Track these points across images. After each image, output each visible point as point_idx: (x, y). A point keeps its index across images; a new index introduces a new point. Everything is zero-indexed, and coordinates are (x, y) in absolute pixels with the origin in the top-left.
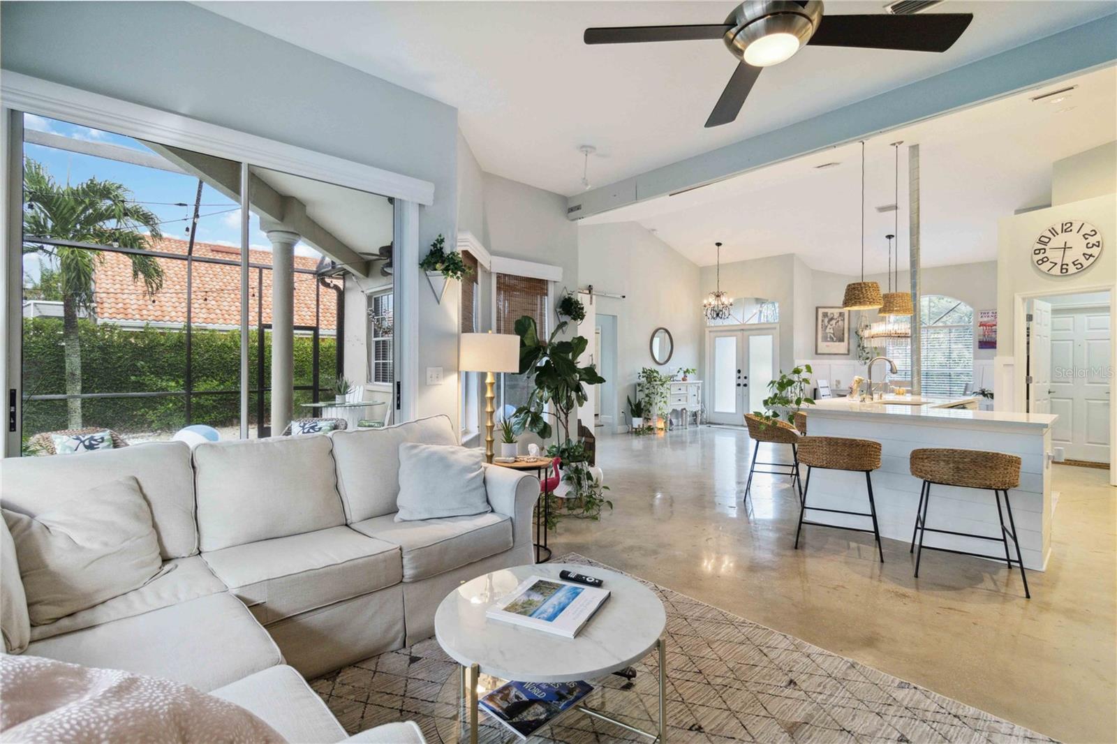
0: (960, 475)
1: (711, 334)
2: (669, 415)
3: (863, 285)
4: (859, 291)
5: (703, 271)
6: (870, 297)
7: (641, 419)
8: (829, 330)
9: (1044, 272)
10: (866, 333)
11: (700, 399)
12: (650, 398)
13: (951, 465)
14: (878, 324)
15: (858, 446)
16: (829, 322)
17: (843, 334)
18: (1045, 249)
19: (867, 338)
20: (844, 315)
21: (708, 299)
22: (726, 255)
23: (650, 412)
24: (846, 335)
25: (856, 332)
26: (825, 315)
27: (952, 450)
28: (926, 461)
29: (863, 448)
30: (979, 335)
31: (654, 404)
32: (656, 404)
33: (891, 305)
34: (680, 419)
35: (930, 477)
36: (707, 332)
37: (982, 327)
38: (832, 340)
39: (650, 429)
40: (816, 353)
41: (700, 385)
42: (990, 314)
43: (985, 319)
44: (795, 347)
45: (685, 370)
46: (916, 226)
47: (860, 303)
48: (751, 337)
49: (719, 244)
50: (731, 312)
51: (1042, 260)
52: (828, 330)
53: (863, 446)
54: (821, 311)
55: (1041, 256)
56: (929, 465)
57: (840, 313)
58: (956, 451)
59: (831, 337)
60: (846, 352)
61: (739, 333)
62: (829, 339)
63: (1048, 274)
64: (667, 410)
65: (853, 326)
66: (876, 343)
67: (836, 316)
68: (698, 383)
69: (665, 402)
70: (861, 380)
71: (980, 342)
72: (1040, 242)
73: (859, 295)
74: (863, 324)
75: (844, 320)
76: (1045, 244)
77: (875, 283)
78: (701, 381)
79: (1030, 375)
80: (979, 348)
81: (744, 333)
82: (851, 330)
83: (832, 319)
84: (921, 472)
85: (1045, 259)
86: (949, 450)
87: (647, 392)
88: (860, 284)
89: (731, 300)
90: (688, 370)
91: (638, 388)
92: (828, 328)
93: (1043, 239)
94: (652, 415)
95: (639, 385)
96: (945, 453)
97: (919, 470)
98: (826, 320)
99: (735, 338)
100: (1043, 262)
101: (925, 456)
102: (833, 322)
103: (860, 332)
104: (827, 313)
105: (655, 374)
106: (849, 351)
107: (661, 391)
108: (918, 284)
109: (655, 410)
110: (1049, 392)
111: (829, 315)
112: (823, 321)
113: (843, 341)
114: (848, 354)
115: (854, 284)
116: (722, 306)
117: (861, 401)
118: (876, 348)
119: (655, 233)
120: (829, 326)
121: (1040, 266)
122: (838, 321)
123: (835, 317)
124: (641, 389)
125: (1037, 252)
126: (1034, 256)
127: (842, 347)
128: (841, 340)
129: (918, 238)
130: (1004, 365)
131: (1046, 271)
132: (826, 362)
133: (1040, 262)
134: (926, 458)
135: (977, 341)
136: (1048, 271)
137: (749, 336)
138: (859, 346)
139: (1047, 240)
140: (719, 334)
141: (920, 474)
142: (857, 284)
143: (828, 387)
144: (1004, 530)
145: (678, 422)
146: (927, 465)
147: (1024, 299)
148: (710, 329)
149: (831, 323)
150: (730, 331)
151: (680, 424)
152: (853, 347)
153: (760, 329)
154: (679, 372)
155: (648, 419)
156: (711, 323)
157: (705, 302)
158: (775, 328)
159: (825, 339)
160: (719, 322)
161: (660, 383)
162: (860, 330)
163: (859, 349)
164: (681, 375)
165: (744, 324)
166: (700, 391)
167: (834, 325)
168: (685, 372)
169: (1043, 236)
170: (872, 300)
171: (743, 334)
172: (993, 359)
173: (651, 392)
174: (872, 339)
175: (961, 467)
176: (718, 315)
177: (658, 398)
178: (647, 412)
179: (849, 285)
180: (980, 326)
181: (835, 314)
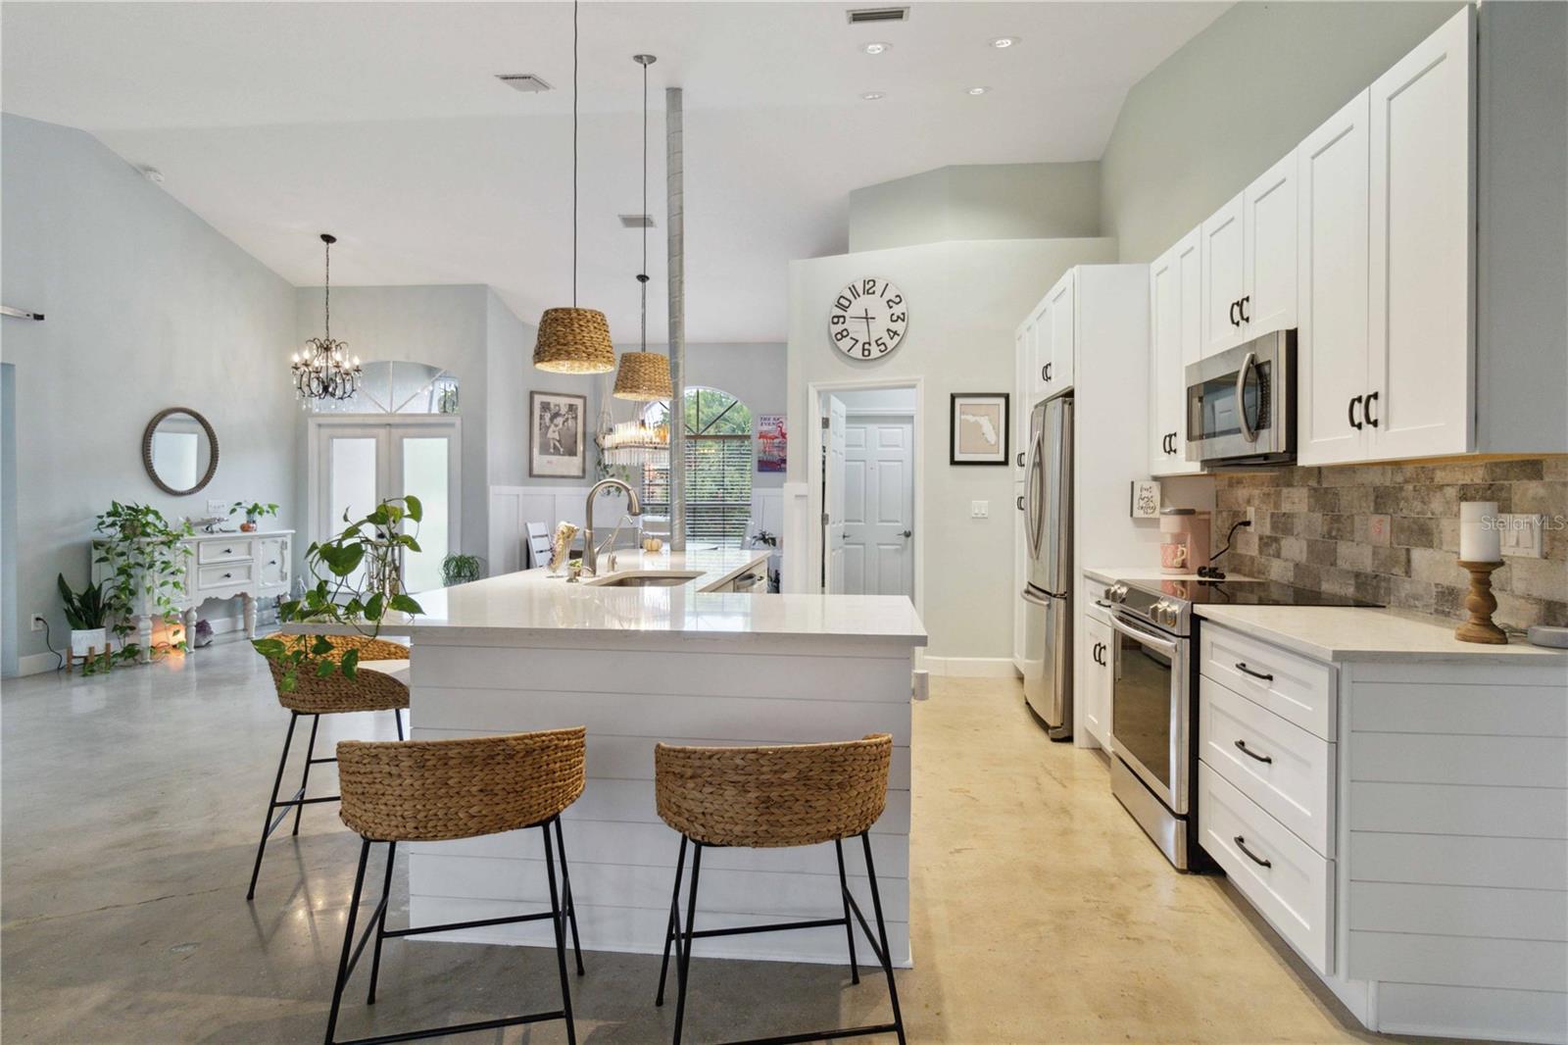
0: (772, 818)
1: (323, 430)
2: (195, 614)
3: (574, 315)
4: (565, 326)
5: (301, 296)
6: (588, 344)
7: (101, 632)
8: (553, 434)
9: (843, 353)
10: (608, 441)
11: (288, 568)
12: (130, 576)
13: (752, 795)
14: (625, 424)
15: (511, 757)
16: (552, 419)
17: (576, 442)
18: (844, 317)
19: (609, 449)
20: (577, 409)
21: (300, 354)
22: (347, 267)
23: (129, 611)
24: (580, 448)
25: (595, 440)
26: (545, 407)
27: (755, 752)
28: (691, 784)
29: (529, 760)
30: (759, 452)
31: (141, 592)
32: (149, 590)
33: (636, 377)
34: (241, 616)
35: (701, 830)
36: (312, 424)
37: (761, 440)
38: (557, 451)
39: (131, 652)
40: (531, 475)
41: (289, 540)
42: (772, 421)
43: (765, 428)
44: (489, 459)
45: (250, 507)
46: (677, 238)
47: (569, 356)
48: (406, 441)
49: (328, 239)
50: (358, 384)
51: (841, 333)
52: (550, 435)
53: (529, 752)
54: (538, 399)
55: (839, 328)
56: (699, 796)
57: (571, 406)
58: (762, 754)
59: (555, 447)
60: (581, 474)
61: (382, 432)
62: (552, 450)
63: (846, 356)
64: (186, 601)
65: (590, 429)
66: (622, 458)
67: (564, 410)
68: (284, 535)
69: (176, 585)
70: (572, 531)
71: (759, 461)
72: (839, 305)
73: (565, 337)
74: (604, 426)
75: (576, 418)
76: (845, 308)
77: (600, 314)
78: (293, 531)
79: (826, 512)
80: (760, 470)
81: (393, 431)
82: (588, 436)
83: (556, 415)
84: (680, 814)
85: (845, 333)
86: (748, 752)
87: (121, 561)
88: (567, 311)
89: (357, 361)
90: (256, 507)
91: (96, 555)
92: (551, 430)
93: (842, 301)
94: (138, 619)
95: (97, 545)
96: (738, 761)
97: (675, 809)
98: (548, 416)
99: (373, 442)
100: (843, 337)
101: (689, 772)
102: (559, 420)
103: (600, 440)
104: (549, 404)
105: (151, 518)
106: (584, 471)
107: (165, 559)
108: (681, 369)
109: (145, 607)
110: (844, 537)
111: (552, 406)
112: (541, 417)
113: (575, 454)
114: (583, 477)
115: (556, 310)
116: (334, 370)
117: (570, 580)
118: (624, 467)
119: (152, 176)
120: (552, 428)
121: (838, 343)
122: (567, 419)
123: (563, 412)
124: (104, 554)
125: (836, 320)
126: (832, 326)
127: (572, 465)
128: (572, 453)
129: (681, 261)
130: (797, 496)
131: (845, 350)
132: (546, 490)
133: (839, 336)
134: (691, 778)
135: (757, 460)
136: (849, 351)
137: (402, 438)
138: (599, 463)
139: (846, 303)
140: (339, 431)
141: (677, 819)
142: (563, 309)
143: (547, 535)
144: (848, 899)
145: (235, 623)
146: (694, 798)
147: (819, 393)
148: (321, 420)
149: (555, 421)
150: (362, 427)
151: (241, 625)
152: (590, 466)
153: (422, 427)
154: (233, 511)
155: (125, 628)
156: (316, 405)
157: (296, 359)
158: (452, 425)
159: (545, 449)
160: (329, 405)
161: (163, 538)
162: (601, 436)
163: (599, 468)
164: (241, 517)
165: (391, 415)
166: (288, 554)
167: (561, 426)
168: (250, 512)
169: (842, 297)
170: (591, 350)
171: (390, 433)
172: (782, 487)
173: (132, 561)
174: (617, 451)
175: (774, 795)
176: (326, 389)
177: (152, 578)
178: (122, 612)
179: (547, 313)
180: (760, 438)
181: (562, 406)
